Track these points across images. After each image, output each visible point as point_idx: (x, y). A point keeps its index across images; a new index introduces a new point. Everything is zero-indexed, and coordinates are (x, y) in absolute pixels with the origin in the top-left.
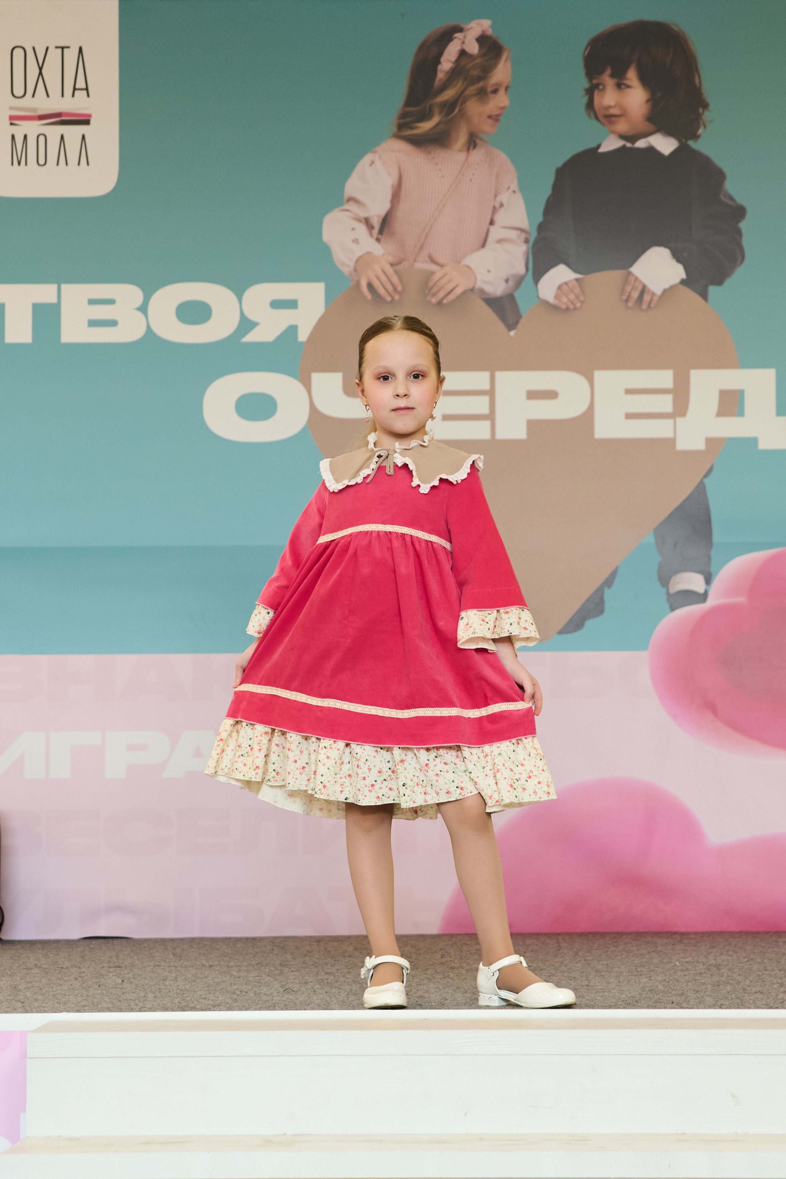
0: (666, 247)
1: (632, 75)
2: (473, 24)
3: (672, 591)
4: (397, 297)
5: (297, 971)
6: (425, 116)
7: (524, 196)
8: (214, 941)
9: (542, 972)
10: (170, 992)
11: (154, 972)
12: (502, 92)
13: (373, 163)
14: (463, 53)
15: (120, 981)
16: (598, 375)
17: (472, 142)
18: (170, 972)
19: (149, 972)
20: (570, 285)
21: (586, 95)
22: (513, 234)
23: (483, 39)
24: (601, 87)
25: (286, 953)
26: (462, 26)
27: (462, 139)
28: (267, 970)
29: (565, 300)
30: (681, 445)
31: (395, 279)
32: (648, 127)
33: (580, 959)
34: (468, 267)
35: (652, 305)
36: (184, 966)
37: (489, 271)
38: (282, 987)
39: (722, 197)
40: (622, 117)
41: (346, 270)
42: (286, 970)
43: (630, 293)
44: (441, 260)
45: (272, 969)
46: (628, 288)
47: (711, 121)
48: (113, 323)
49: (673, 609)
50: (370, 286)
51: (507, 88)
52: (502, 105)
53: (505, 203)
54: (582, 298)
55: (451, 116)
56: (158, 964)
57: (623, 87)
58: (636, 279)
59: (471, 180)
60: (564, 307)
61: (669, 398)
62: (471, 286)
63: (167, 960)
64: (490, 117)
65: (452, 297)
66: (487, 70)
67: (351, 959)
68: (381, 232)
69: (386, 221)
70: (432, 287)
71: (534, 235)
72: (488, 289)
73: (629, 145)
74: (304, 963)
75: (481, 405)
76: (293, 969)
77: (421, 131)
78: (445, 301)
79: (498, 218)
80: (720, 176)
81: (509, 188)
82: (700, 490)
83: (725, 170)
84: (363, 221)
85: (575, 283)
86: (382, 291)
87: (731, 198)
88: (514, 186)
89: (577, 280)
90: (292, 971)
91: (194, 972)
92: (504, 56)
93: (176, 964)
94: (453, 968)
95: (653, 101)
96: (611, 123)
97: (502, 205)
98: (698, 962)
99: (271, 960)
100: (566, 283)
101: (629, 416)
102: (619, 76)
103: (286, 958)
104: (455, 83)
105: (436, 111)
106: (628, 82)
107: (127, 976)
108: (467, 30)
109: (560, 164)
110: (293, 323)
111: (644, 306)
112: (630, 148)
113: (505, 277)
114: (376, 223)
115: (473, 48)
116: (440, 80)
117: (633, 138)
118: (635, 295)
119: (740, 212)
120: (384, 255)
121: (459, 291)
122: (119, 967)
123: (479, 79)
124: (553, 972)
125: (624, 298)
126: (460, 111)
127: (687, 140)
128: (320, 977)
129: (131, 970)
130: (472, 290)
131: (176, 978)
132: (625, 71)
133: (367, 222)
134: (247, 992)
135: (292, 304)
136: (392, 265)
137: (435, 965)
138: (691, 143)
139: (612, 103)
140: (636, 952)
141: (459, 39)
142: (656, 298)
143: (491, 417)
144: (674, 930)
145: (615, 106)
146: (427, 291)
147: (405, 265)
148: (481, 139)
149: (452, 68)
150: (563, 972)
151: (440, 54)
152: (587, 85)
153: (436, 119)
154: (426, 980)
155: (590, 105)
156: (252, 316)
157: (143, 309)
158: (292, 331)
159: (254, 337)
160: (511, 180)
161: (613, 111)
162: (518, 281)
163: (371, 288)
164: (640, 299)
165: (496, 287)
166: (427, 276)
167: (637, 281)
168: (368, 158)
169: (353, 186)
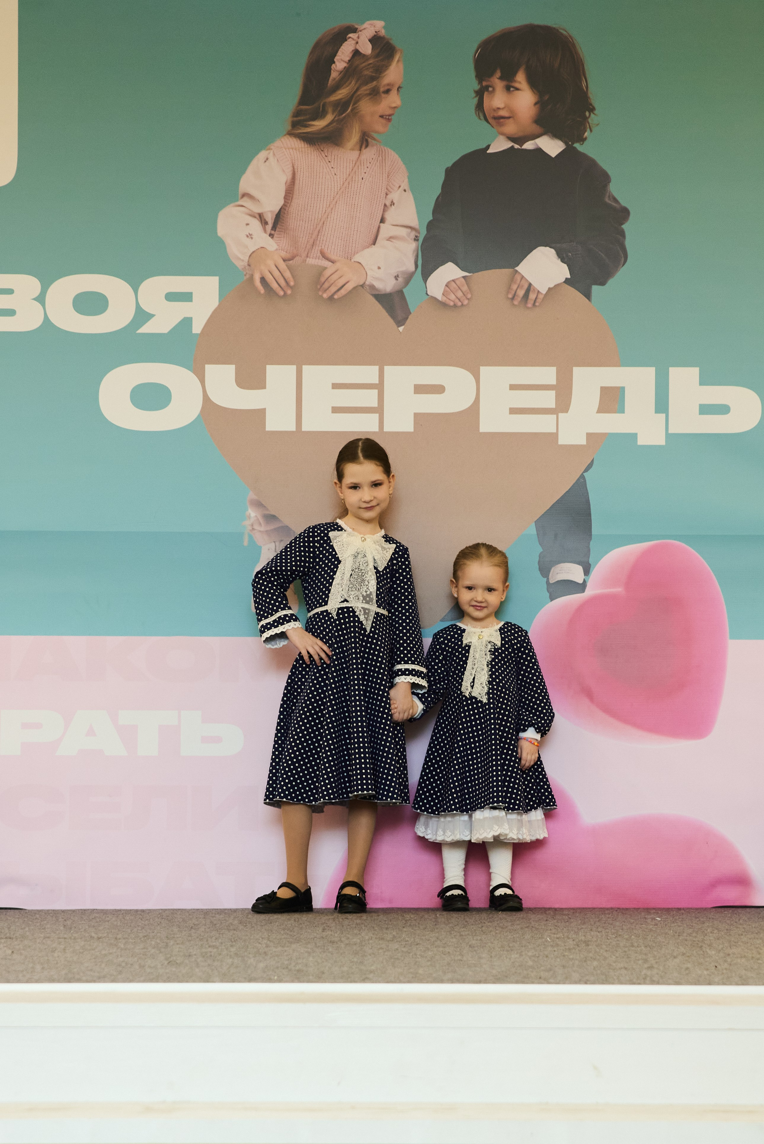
0: (551, 247)
1: (521, 78)
2: (366, 25)
3: (552, 581)
4: (289, 292)
5: (182, 943)
6: (318, 115)
7: (413, 194)
8: (105, 912)
9: (417, 946)
10: (57, 963)
11: (44, 944)
12: (394, 92)
13: (267, 159)
14: (356, 53)
15: (10, 952)
16: (484, 370)
17: (365, 141)
18: (60, 943)
19: (39, 943)
20: (458, 282)
21: (476, 97)
22: (404, 232)
23: (376, 40)
24: (490, 89)
25: (173, 926)
26: (357, 27)
27: (355, 137)
28: (153, 943)
29: (452, 297)
30: (563, 440)
31: (288, 274)
32: (536, 129)
33: (455, 934)
34: (360, 263)
35: (537, 304)
36: (73, 937)
37: (379, 268)
38: (166, 959)
39: (607, 200)
40: (511, 119)
41: (240, 265)
42: (172, 943)
43: (517, 290)
44: (333, 257)
45: (158, 941)
46: (514, 287)
47: (598, 125)
48: (11, 313)
49: (552, 599)
50: (263, 280)
51: (399, 88)
52: (394, 105)
53: (394, 202)
54: (469, 296)
55: (344, 115)
56: (48, 935)
57: (512, 89)
58: (523, 277)
59: (363, 179)
60: (452, 304)
61: (553, 393)
62: (361, 283)
63: (57, 932)
64: (381, 116)
65: (343, 292)
66: (380, 70)
67: (235, 932)
68: (274, 228)
69: (279, 217)
70: (325, 282)
71: (424, 232)
72: (378, 285)
73: (517, 146)
74: (190, 936)
75: (370, 398)
76: (178, 942)
77: (315, 129)
78: (336, 297)
79: (387, 216)
80: (605, 178)
81: (400, 187)
82: (580, 485)
83: (610, 172)
84: (258, 216)
85: (463, 280)
86: (274, 285)
87: (616, 200)
88: (405, 185)
89: (464, 277)
90: (178, 944)
91: (83, 943)
92: (397, 57)
93: (65, 936)
94: (333, 942)
95: (540, 103)
96: (501, 125)
97: (392, 203)
98: (569, 938)
99: (158, 933)
100: (453, 281)
101: (513, 411)
102: (508, 77)
103: (172, 931)
104: (349, 82)
105: (330, 110)
106: (517, 85)
107: (17, 947)
108: (361, 31)
109: (450, 164)
110: (188, 316)
111: (530, 305)
112: (518, 149)
113: (396, 274)
114: (270, 219)
115: (367, 49)
116: (335, 79)
117: (520, 140)
118: (521, 293)
119: (624, 214)
120: (277, 250)
121: (349, 287)
122: (10, 938)
123: (372, 79)
124: (429, 947)
125: (510, 296)
126: (352, 110)
127: (573, 143)
128: (204, 950)
129: (22, 941)
130: (362, 286)
131: (64, 950)
132: (515, 74)
133: (261, 217)
134: (132, 965)
135: (186, 297)
136: (284, 260)
137: (315, 939)
138: (577, 145)
139: (501, 106)
140: (510, 927)
141: (353, 39)
142: (541, 297)
143: (379, 410)
144: (548, 906)
145: (503, 109)
146: (319, 287)
147: (297, 258)
148: (374, 139)
149: (345, 67)
150: (439, 947)
151: (335, 55)
152: (477, 87)
153: (329, 118)
154: (306, 954)
155: (480, 107)
156: (147, 307)
157: (41, 299)
158: (186, 324)
159: (149, 328)
160: (402, 179)
161: (502, 113)
162: (407, 278)
163: (264, 282)
164: (526, 297)
165: (386, 283)
166: (320, 271)
167: (522, 280)
168: (263, 155)
169: (248, 182)
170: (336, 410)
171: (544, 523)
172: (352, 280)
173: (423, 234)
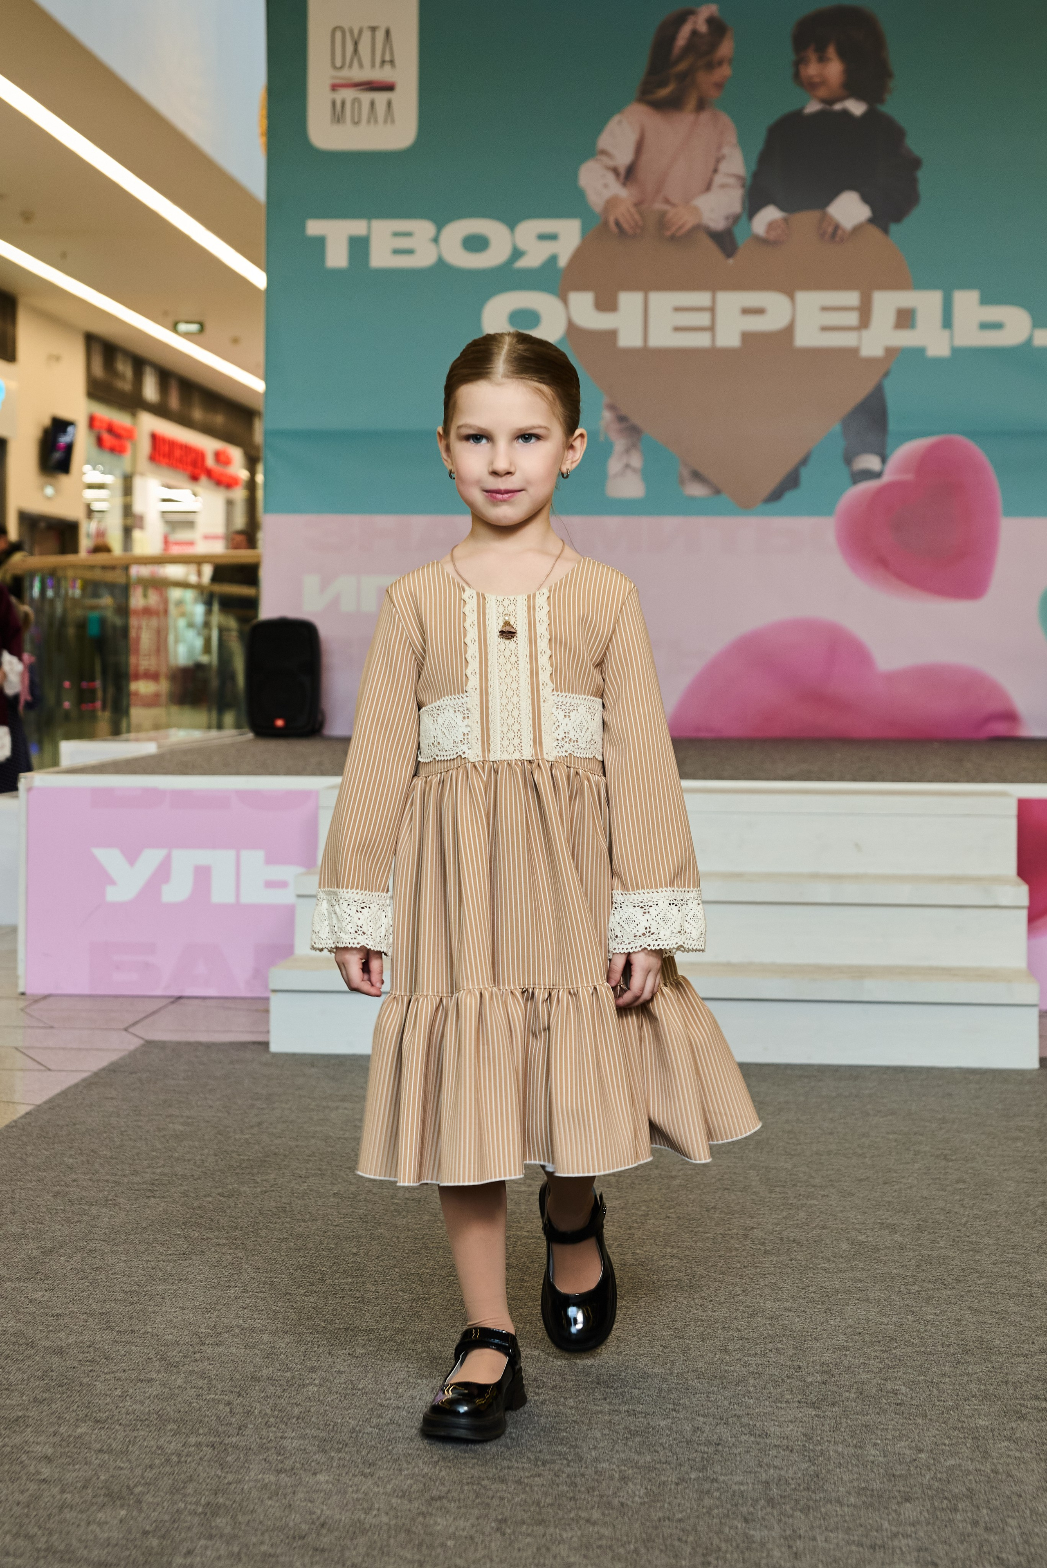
0: (856, 192)
1: (831, 50)
2: (704, 9)
3: (855, 469)
4: (639, 233)
6: (665, 84)
7: (742, 149)
12: (726, 64)
13: (620, 123)
14: (695, 32)
16: (800, 295)
17: (702, 105)
20: (779, 222)
21: (794, 67)
22: (732, 181)
23: (711, 21)
24: (806, 60)
26: (695, 9)
27: (694, 102)
29: (774, 234)
30: (865, 353)
31: (637, 217)
32: (844, 93)
34: (697, 207)
35: (844, 240)
37: (713, 211)
39: (904, 151)
40: (823, 85)
41: (598, 211)
43: (827, 229)
44: (674, 201)
46: (825, 225)
48: (410, 252)
49: (855, 484)
50: (616, 221)
51: (730, 61)
52: (726, 75)
53: (727, 155)
54: (788, 233)
55: (684, 85)
57: (824, 60)
58: (831, 217)
59: (699, 137)
60: (773, 240)
61: (856, 314)
62: (698, 223)
64: (716, 85)
65: (683, 231)
66: (714, 46)
68: (627, 179)
69: (631, 170)
70: (667, 223)
72: (712, 225)
73: (827, 108)
75: (704, 319)
77: (661, 96)
78: (676, 235)
79: (719, 167)
80: (902, 134)
81: (730, 143)
82: (880, 389)
83: (907, 129)
84: (613, 169)
85: (783, 220)
86: (625, 226)
87: (911, 152)
88: (735, 141)
89: (785, 218)
92: (728, 36)
95: (848, 72)
96: (814, 90)
97: (724, 157)
100: (775, 221)
101: (824, 329)
102: (822, 52)
104: (688, 56)
105: (672, 80)
106: (829, 56)
108: (699, 13)
109: (772, 124)
110: (556, 253)
111: (838, 241)
112: (828, 110)
113: (726, 216)
114: (622, 170)
115: (704, 28)
116: (676, 55)
117: (831, 103)
118: (830, 230)
119: (916, 163)
120: (629, 197)
121: (689, 226)
123: (708, 54)
125: (822, 233)
126: (692, 79)
127: (876, 104)
130: (699, 226)
132: (826, 47)
133: (615, 170)
135: (554, 237)
136: (636, 206)
138: (879, 106)
139: (815, 74)
141: (693, 20)
142: (847, 234)
143: (712, 329)
145: (818, 76)
146: (662, 227)
147: (646, 205)
148: (709, 103)
149: (686, 44)
151: (677, 32)
152: (795, 59)
153: (672, 87)
155: (797, 75)
156: (522, 246)
157: (436, 240)
158: (553, 259)
159: (522, 263)
160: (732, 137)
161: (817, 80)
162: (736, 219)
163: (618, 224)
164: (834, 234)
165: (718, 223)
166: (663, 214)
167: (832, 219)
168: (616, 118)
169: (604, 141)
170: (677, 329)
171: (848, 422)
172: (690, 221)
173: (748, 182)
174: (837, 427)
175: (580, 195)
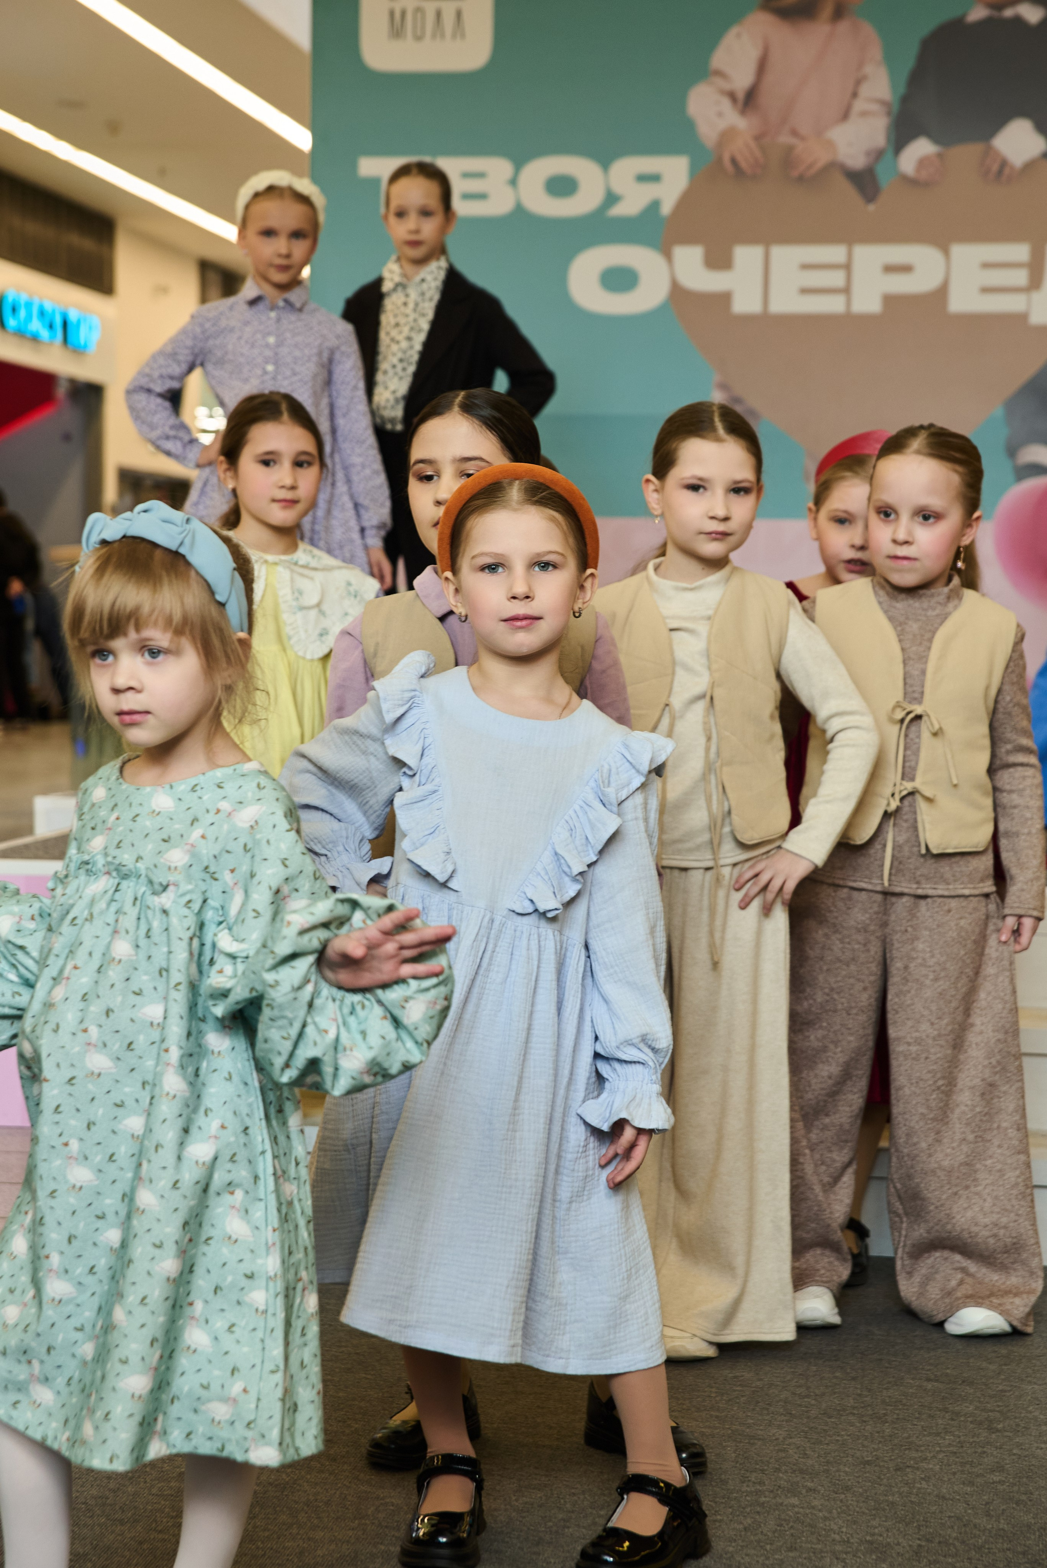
0: (1029, 119)
3: (1020, 463)
4: (759, 172)
7: (889, 69)
13: (739, 35)
17: (840, 13)
20: (932, 158)
22: (875, 107)
29: (925, 174)
31: (757, 153)
34: (831, 141)
35: (1013, 180)
37: (851, 145)
41: (710, 144)
43: (991, 167)
44: (804, 134)
46: (989, 162)
48: (484, 196)
49: (1019, 481)
50: (733, 159)
53: (869, 75)
54: (943, 173)
59: (836, 52)
60: (925, 181)
62: (833, 160)
65: (813, 171)
68: (746, 105)
69: (752, 94)
70: (795, 160)
72: (849, 162)
73: (996, 14)
75: (837, 279)
77: (788, 2)
78: (805, 176)
79: (860, 90)
81: (874, 60)
84: (729, 94)
85: (937, 156)
86: (743, 165)
88: (880, 58)
89: (940, 153)
97: (866, 77)
100: (928, 156)
109: (926, 34)
110: (657, 196)
111: (1005, 181)
112: (996, 18)
113: (867, 151)
114: (741, 95)
117: (1000, 8)
118: (995, 167)
120: (748, 128)
121: (820, 164)
125: (984, 172)
130: (834, 164)
133: (732, 95)
135: (656, 178)
136: (756, 139)
142: (1016, 173)
143: (846, 290)
146: (788, 166)
147: (769, 138)
148: (849, 9)
156: (617, 188)
157: (513, 182)
158: (655, 205)
159: (618, 210)
160: (876, 51)
162: (879, 154)
163: (734, 161)
164: (1000, 172)
165: (857, 161)
166: (790, 149)
167: (997, 153)
168: (734, 31)
169: (719, 59)
171: (1012, 405)
172: (823, 158)
173: (896, 108)
174: (999, 411)
175: (689, 125)
